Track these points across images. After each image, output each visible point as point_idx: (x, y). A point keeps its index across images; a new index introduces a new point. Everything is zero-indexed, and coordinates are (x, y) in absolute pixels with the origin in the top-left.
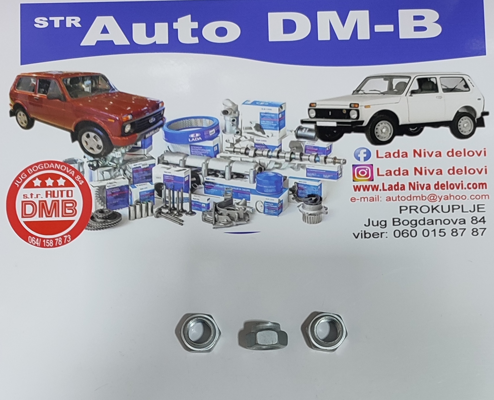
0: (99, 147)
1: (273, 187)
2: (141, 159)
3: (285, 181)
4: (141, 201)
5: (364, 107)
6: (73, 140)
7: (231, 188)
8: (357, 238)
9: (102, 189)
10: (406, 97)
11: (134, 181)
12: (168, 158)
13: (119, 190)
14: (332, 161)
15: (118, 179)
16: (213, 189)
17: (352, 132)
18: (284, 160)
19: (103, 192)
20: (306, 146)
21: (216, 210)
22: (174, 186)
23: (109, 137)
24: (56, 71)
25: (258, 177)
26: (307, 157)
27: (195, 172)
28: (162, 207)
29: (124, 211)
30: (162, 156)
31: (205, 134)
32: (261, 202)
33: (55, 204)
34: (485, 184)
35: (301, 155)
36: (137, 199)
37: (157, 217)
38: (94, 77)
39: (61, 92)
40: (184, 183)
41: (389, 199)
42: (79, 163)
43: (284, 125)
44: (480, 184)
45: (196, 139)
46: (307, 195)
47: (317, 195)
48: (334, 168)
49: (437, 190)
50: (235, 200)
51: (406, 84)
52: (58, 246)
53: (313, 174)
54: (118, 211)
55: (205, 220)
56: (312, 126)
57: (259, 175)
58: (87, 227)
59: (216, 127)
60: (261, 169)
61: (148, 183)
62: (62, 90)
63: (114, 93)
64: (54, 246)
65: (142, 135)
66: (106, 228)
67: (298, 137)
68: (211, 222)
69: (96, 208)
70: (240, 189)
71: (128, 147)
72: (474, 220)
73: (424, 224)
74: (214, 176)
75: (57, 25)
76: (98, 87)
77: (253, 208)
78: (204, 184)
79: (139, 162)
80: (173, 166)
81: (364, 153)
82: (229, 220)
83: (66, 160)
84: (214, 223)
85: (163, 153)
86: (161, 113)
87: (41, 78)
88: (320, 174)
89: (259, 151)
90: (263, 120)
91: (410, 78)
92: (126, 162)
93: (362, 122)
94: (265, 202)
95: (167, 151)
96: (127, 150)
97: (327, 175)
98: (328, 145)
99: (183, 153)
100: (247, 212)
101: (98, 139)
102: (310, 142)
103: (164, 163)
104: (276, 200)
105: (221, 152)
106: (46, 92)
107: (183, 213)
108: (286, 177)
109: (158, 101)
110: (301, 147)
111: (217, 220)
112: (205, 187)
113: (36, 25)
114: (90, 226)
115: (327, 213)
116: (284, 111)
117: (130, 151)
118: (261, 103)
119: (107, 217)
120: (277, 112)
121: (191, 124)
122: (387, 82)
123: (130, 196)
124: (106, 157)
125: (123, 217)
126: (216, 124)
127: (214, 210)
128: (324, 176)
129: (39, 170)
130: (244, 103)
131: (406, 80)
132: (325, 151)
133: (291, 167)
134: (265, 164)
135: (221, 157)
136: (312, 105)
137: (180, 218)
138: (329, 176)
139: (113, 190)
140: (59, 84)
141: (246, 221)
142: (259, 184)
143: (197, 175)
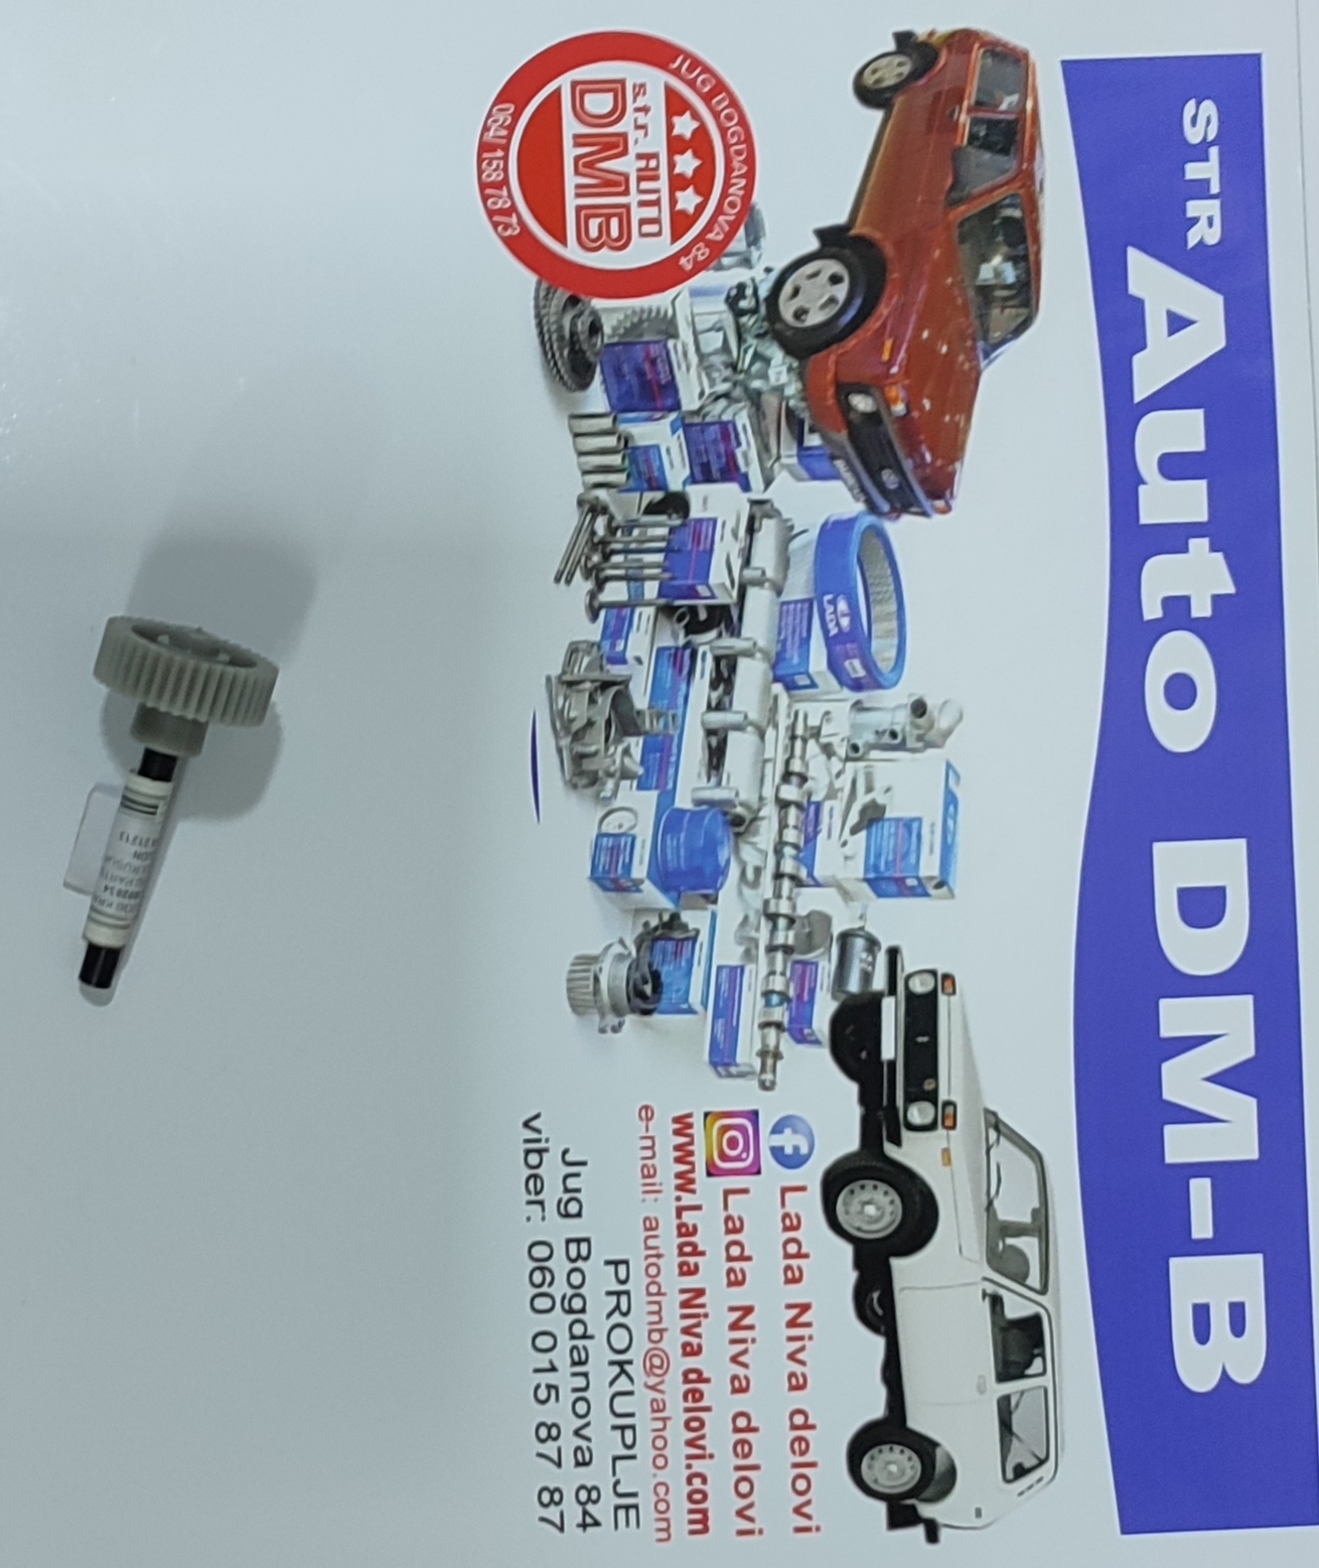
0: (800, 314)
1: (682, 861)
2: (764, 448)
3: (702, 901)
4: (629, 451)
5: (945, 1145)
6: (823, 234)
7: (675, 729)
8: (526, 1124)
9: (669, 328)
10: (979, 1279)
11: (692, 428)
12: (768, 530)
13: (663, 382)
14: (767, 1046)
15: (699, 377)
16: (672, 675)
17: (863, 1109)
18: (769, 894)
19: (660, 332)
20: (816, 965)
21: (605, 685)
22: (679, 551)
23: (834, 347)
24: (1043, 174)
25: (714, 817)
26: (779, 967)
27: (725, 618)
28: (611, 518)
29: (596, 397)
30: (772, 513)
31: (849, 646)
32: (633, 823)
33: (616, 184)
34: (705, 1530)
35: (787, 950)
36: (636, 437)
37: (580, 503)
38: (1025, 294)
39: (976, 191)
40: (690, 582)
41: (651, 1225)
42: (750, 253)
43: (880, 894)
44: (704, 1512)
45: (833, 616)
46: (660, 968)
47: (658, 1000)
48: (747, 1052)
49: (681, 1379)
50: (637, 744)
51: (1021, 1278)
52: (485, 198)
53: (724, 987)
54: (598, 378)
55: (574, 650)
56: (879, 983)
57: (720, 818)
58: (544, 285)
59: (872, 680)
60: (740, 825)
61: (687, 472)
62: (981, 195)
63: (976, 358)
64: (483, 186)
65: (843, 448)
66: (543, 343)
67: (846, 938)
68: (569, 670)
69: (606, 310)
70: (673, 759)
71: (803, 405)
72: (589, 1495)
73: (573, 1337)
74: (714, 675)
75: (1194, 171)
76: (994, 304)
77: (613, 800)
78: (687, 645)
79: (756, 442)
80: (741, 550)
81: (796, 1149)
82: (576, 726)
83: (758, 212)
84: (567, 678)
85: (785, 515)
86: (911, 505)
87: (1019, 127)
88: (726, 1009)
89: (798, 818)
90: (897, 828)
91: (1043, 1291)
92: (755, 399)
93: (897, 1141)
94: (634, 839)
95: (792, 528)
96: (792, 403)
97: (725, 1032)
98: (821, 1031)
99: (785, 577)
100: (598, 783)
101: (827, 310)
102: (829, 975)
103: (752, 519)
104: (640, 870)
105: (790, 697)
106: (977, 143)
107: (594, 582)
108: (715, 902)
109: (952, 493)
110: (810, 948)
111: (574, 688)
112: (677, 649)
113: (1191, 105)
114: (548, 294)
115: (602, 1031)
116: (926, 895)
117: (790, 413)
118: (950, 823)
119: (577, 347)
120: (923, 873)
121: (880, 602)
122: (1027, 1219)
123: (645, 414)
124: (768, 337)
125: (579, 395)
126: (881, 679)
127: (605, 677)
128: (720, 1022)
129: (723, 131)
130: (949, 766)
131: (1034, 1279)
132: (801, 1023)
133: (746, 918)
134: (756, 833)
135: (776, 698)
136: (948, 983)
137: (578, 575)
138: (720, 1037)
139: (662, 361)
140: (1002, 182)
141: (570, 781)
142: (691, 817)
143: (717, 622)
